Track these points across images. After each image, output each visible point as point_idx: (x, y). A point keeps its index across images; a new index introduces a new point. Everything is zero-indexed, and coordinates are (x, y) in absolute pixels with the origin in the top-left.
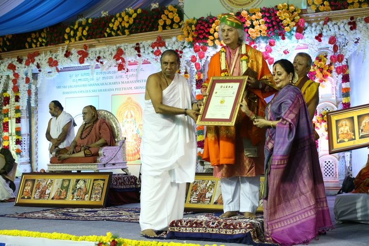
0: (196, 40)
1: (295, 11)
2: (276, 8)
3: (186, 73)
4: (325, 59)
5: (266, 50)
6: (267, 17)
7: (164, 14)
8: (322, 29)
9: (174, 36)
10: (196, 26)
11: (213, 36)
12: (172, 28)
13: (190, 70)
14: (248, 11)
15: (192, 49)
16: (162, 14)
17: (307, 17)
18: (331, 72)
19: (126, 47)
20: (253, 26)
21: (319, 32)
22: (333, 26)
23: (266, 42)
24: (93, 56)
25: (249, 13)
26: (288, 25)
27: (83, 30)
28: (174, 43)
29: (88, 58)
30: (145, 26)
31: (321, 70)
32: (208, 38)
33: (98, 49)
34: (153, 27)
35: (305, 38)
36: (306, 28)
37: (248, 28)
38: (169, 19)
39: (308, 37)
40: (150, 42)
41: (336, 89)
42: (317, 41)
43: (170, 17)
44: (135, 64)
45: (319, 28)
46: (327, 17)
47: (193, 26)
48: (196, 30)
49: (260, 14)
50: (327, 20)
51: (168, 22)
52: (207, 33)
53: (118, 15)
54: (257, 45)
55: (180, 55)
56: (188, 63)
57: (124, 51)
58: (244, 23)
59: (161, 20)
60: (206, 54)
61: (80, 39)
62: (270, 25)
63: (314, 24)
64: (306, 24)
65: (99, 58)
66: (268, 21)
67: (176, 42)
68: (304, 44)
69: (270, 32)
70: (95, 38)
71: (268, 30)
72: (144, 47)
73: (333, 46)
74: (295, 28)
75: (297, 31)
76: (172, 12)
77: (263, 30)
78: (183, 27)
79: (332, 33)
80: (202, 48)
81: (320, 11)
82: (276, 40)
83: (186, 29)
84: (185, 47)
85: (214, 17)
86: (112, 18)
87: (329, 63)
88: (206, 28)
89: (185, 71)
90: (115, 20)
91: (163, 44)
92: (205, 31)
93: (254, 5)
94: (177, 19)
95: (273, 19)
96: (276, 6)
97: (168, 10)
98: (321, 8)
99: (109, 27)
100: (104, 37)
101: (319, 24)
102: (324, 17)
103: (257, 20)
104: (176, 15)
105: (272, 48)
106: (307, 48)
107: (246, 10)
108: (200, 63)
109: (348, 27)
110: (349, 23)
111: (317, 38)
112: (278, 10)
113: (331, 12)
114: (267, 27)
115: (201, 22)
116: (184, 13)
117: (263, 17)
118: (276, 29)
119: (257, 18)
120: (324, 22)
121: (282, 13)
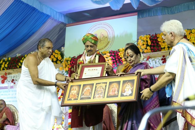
0: (70, 69)
2: (119, 51)
6: (113, 56)
7: (52, 55)
9: (58, 68)
10: (70, 61)
12: (57, 63)
14: (102, 53)
22: (152, 61)
24: (10, 79)
27: (5, 64)
29: (7, 80)
33: (13, 75)
38: (55, 58)
43: (56, 57)
46: (149, 56)
47: (69, 61)
48: (70, 64)
49: (109, 54)
50: (149, 58)
51: (55, 60)
59: (51, 58)
61: (3, 69)
62: (114, 61)
65: (13, 80)
66: (113, 58)
69: (114, 65)
70: (12, 69)
76: (57, 54)
77: (110, 64)
78: (63, 63)
81: (145, 53)
83: (65, 64)
84: (64, 74)
86: (23, 57)
90: (24, 58)
93: (106, 50)
94: (60, 58)
95: (116, 57)
96: (119, 50)
97: (55, 52)
98: (145, 51)
99: (20, 62)
100: (17, 68)
101: (144, 60)
102: (147, 56)
103: (107, 58)
104: (59, 56)
109: (161, 62)
110: (162, 59)
112: (119, 52)
113: (151, 53)
114: (113, 62)
115: (74, 59)
116: (64, 55)
117: (110, 56)
118: (118, 63)
119: (107, 57)
120: (147, 59)
121: (122, 53)
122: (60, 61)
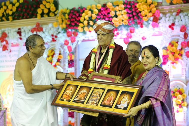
0: (69, 26)
1: (152, 3)
2: (136, 1)
3: (60, 54)
4: (177, 44)
5: (127, 36)
6: (129, 8)
7: (42, 3)
8: (175, 19)
9: (50, 23)
10: (69, 15)
11: (83, 24)
12: (49, 16)
13: (64, 51)
14: (113, 4)
15: (65, 34)
16: (41, 4)
17: (162, 9)
18: (181, 55)
19: (9, 31)
20: (116, 16)
21: (172, 22)
22: (184, 17)
23: (127, 30)
25: (113, 5)
26: (146, 16)
28: (51, 29)
30: (26, 14)
31: (173, 53)
32: (79, 26)
34: (33, 15)
35: (160, 27)
36: (161, 18)
37: (112, 17)
38: (47, 8)
39: (162, 26)
40: (30, 27)
41: (185, 70)
42: (170, 29)
43: (48, 7)
44: (17, 45)
45: (172, 18)
46: (179, 9)
47: (66, 15)
48: (69, 18)
49: (123, 6)
50: (179, 12)
51: (46, 11)
52: (78, 21)
53: (3, 4)
54: (120, 32)
55: (55, 39)
56: (62, 46)
57: (8, 35)
58: (109, 13)
59: (40, 9)
60: (77, 39)
62: (131, 15)
63: (168, 15)
64: (161, 15)
66: (129, 12)
67: (52, 29)
68: (159, 32)
69: (130, 21)
71: (129, 20)
72: (25, 31)
73: (183, 33)
74: (152, 18)
75: (153, 21)
76: (49, 2)
77: (125, 19)
78: (58, 15)
79: (183, 23)
80: (74, 33)
81: (173, 4)
82: (136, 28)
83: (61, 18)
84: (59, 32)
85: (84, 8)
87: (180, 48)
88: (77, 17)
89: (59, 52)
90: (1, 8)
91: (41, 30)
92: (76, 20)
94: (53, 9)
95: (133, 10)
98: (175, 2)
101: (172, 15)
102: (177, 9)
103: (120, 11)
104: (52, 5)
105: (132, 34)
106: (162, 35)
107: (111, 2)
108: (72, 46)
111: (170, 27)
112: (138, 3)
113: (183, 4)
114: (129, 17)
115: (73, 11)
116: (59, 4)
117: (125, 9)
118: (135, 19)
119: (120, 9)
120: (176, 13)
121: (141, 5)
122: (54, 12)
